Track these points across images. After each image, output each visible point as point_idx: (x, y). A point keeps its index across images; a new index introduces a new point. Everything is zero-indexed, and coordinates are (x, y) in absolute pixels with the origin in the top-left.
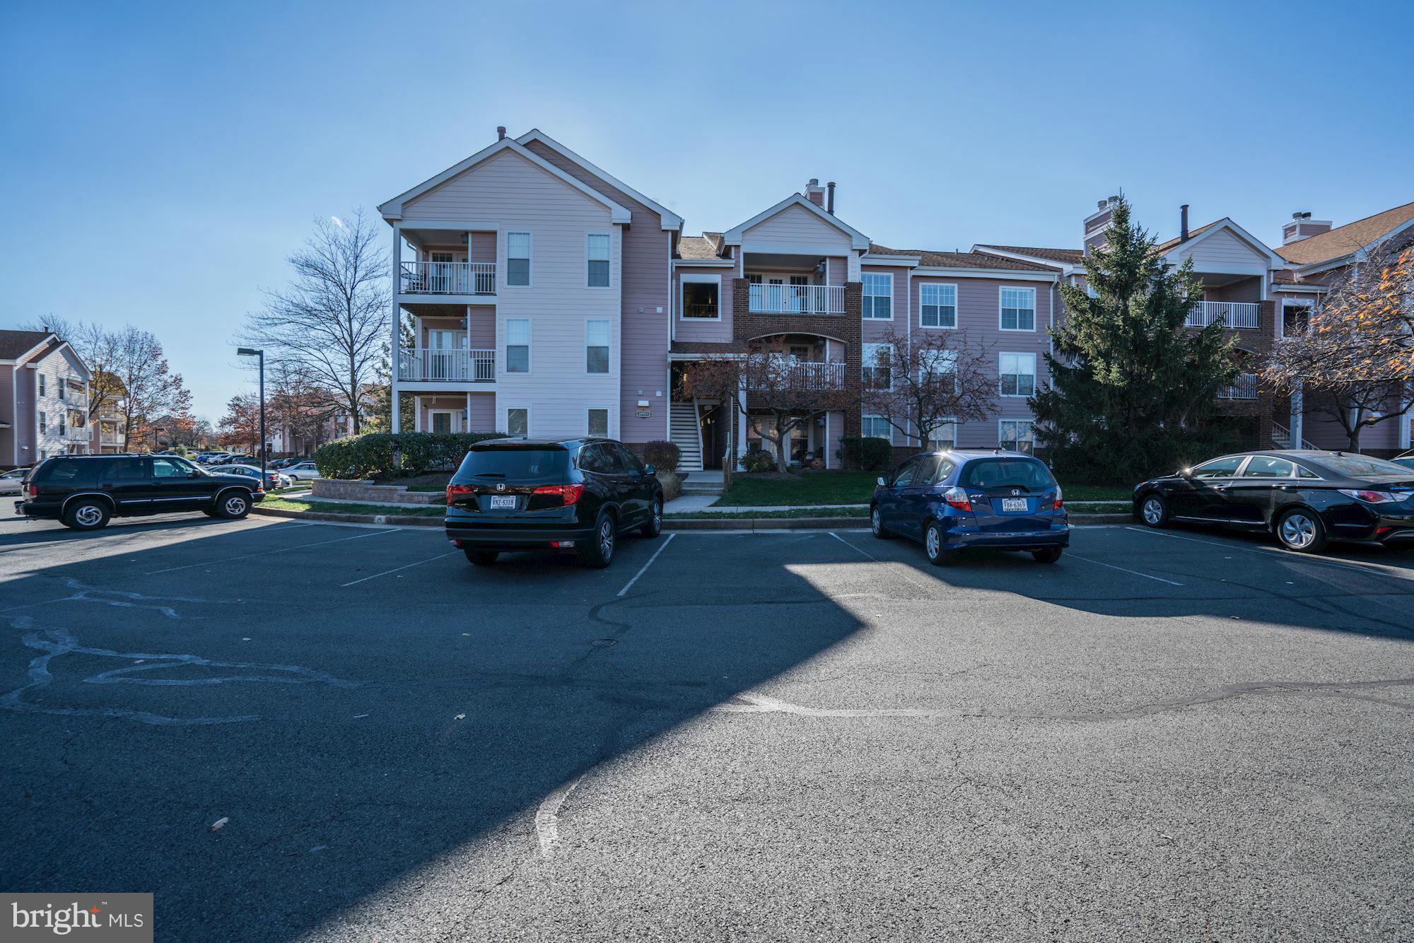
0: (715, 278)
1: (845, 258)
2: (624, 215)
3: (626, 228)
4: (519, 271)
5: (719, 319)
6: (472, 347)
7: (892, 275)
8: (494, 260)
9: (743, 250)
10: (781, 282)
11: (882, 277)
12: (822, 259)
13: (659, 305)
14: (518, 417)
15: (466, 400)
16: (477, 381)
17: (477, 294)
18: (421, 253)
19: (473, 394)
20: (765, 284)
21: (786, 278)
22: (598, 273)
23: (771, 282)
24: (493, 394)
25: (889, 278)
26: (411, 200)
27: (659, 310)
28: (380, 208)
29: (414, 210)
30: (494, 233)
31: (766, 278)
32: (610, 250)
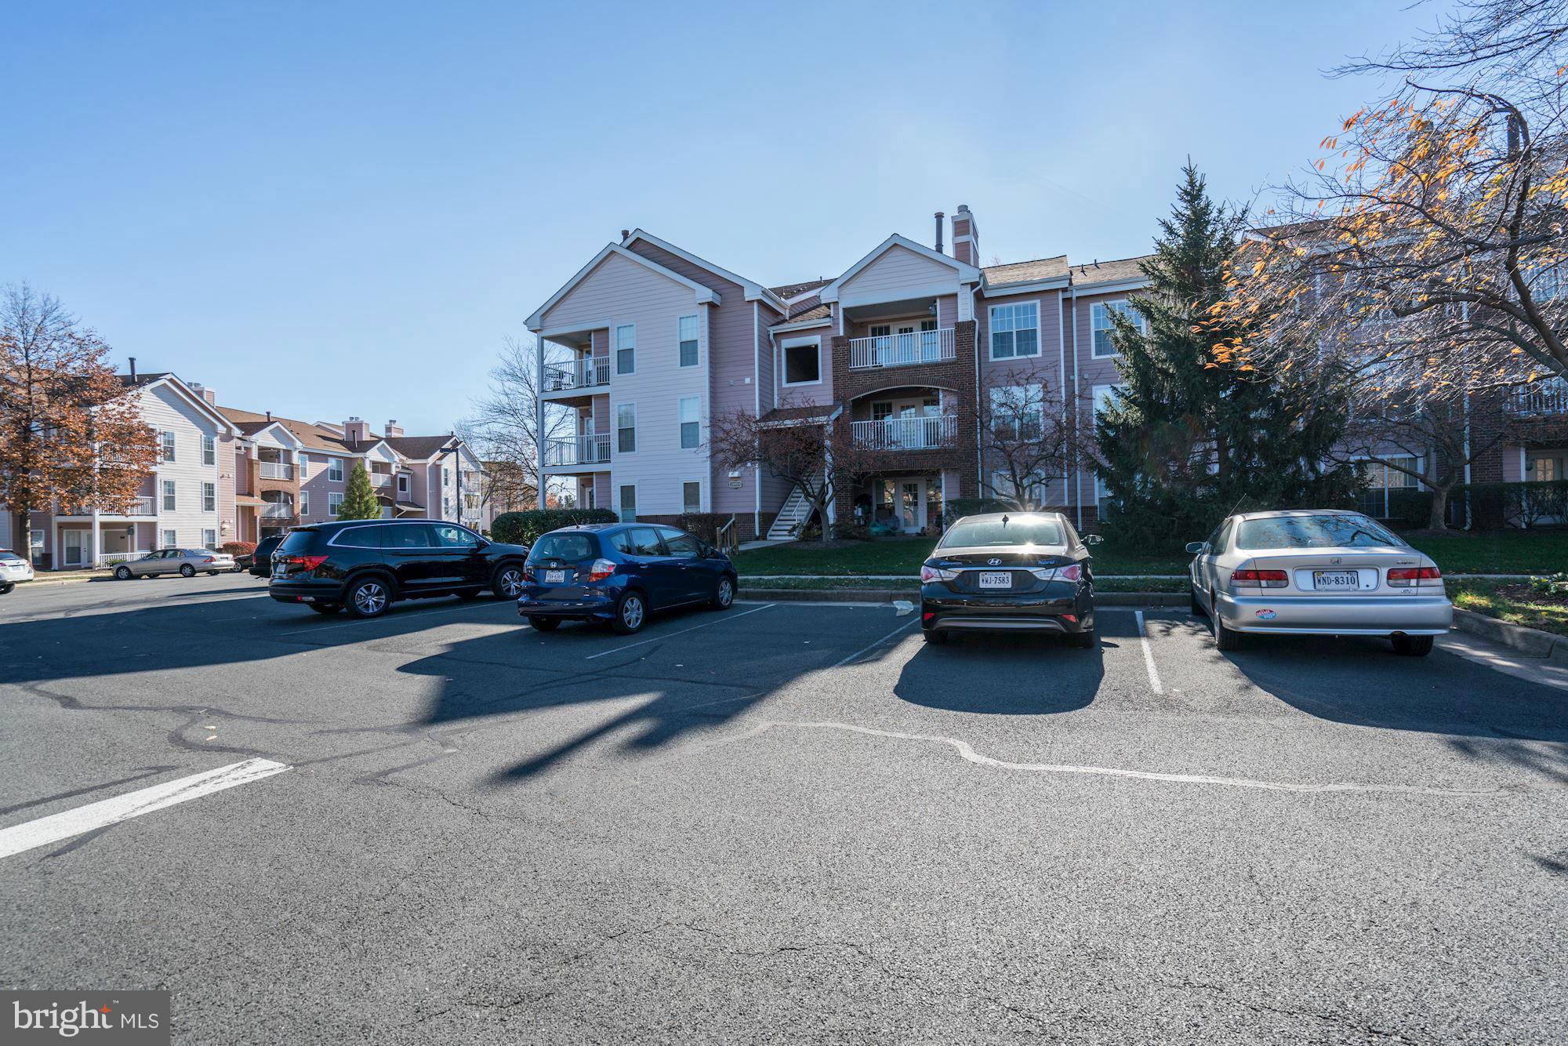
0: (815, 340)
1: (955, 295)
2: (706, 294)
3: (712, 306)
4: (626, 360)
5: (820, 382)
6: (596, 432)
7: (1038, 302)
8: (607, 353)
9: (842, 305)
10: (911, 330)
11: (1025, 307)
12: (932, 301)
13: (748, 376)
14: (628, 493)
15: (592, 479)
16: (600, 462)
17: (598, 385)
18: (578, 352)
19: (597, 473)
20: (894, 335)
21: (916, 325)
22: (688, 352)
23: (901, 331)
24: (609, 473)
25: (1034, 306)
26: (547, 312)
27: (748, 380)
28: (525, 323)
29: (550, 319)
30: (606, 329)
31: (894, 328)
32: (697, 329)
